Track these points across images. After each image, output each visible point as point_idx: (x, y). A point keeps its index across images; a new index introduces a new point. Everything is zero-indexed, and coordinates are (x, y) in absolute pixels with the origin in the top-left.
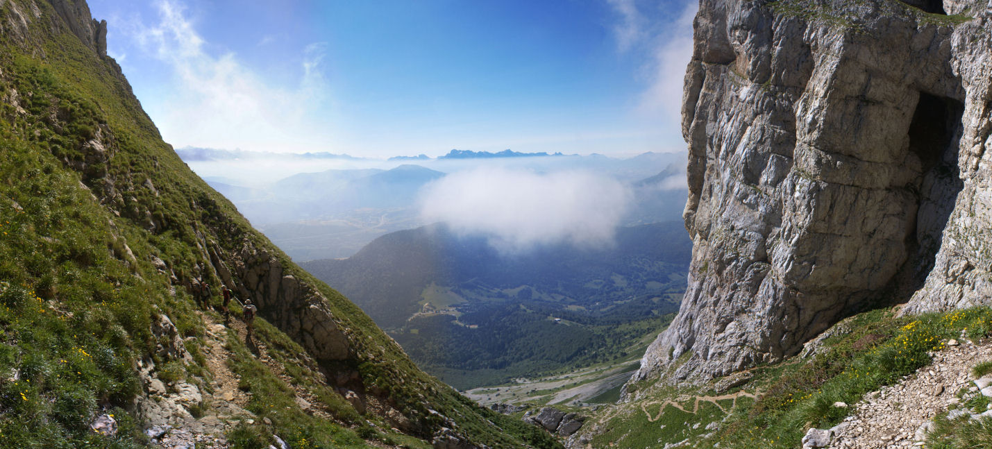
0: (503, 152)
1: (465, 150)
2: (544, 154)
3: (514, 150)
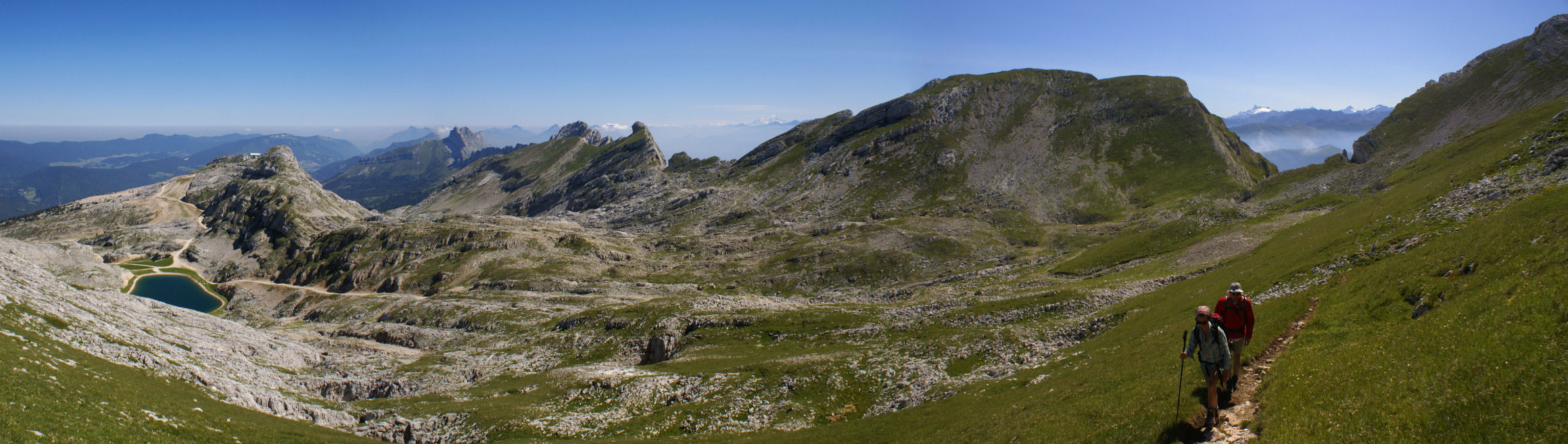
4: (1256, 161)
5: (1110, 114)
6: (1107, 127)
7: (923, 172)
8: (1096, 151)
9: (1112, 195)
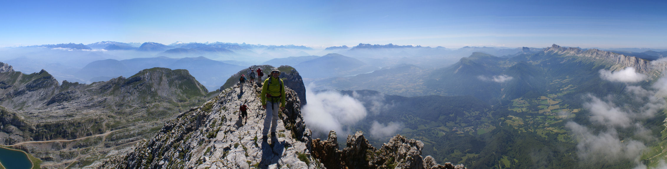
0: (388, 45)
1: (367, 44)
2: (411, 46)
3: (394, 44)
4: (202, 86)
5: (177, 79)
6: (177, 81)
7: (149, 92)
8: (176, 87)
9: (183, 96)
